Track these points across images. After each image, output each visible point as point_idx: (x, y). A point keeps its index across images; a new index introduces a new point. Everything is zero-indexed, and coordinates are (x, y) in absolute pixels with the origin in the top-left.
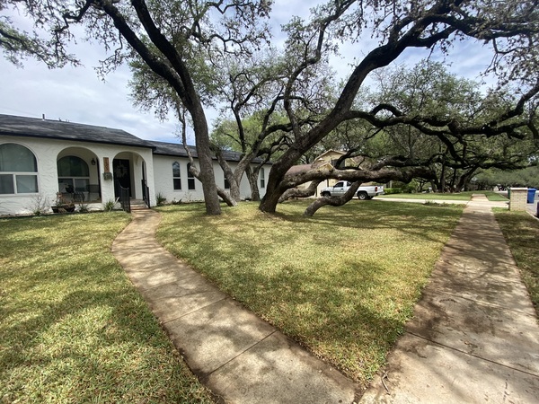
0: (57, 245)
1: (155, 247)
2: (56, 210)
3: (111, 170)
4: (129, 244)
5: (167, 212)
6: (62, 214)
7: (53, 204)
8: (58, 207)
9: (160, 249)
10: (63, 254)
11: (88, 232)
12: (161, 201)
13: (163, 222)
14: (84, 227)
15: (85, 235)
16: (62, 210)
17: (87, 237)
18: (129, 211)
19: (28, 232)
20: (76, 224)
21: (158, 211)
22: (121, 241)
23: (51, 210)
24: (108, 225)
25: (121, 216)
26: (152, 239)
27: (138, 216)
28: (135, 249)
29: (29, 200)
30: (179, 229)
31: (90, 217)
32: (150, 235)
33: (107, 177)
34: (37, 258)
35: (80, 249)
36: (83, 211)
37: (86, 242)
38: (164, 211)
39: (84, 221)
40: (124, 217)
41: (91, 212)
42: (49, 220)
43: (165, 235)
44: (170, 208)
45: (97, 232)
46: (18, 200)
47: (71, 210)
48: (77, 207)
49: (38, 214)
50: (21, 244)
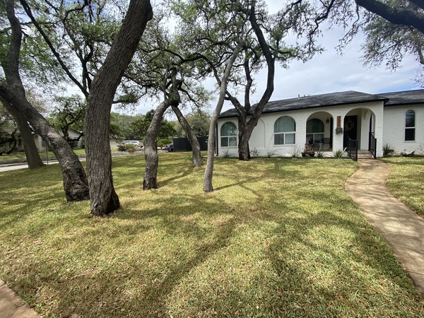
0: (307, 177)
1: (387, 196)
2: (304, 155)
3: (342, 126)
4: (360, 187)
5: (397, 163)
6: (307, 158)
7: (303, 151)
8: (305, 153)
9: (394, 199)
10: (312, 184)
11: (325, 172)
12: (387, 152)
13: (393, 173)
14: (322, 168)
15: (324, 174)
16: (308, 155)
17: (325, 176)
18: (356, 159)
19: (291, 167)
20: (317, 165)
21: (385, 162)
22: (352, 184)
23: (301, 155)
24: (340, 169)
25: (349, 163)
26: (382, 187)
27: (364, 164)
28: (366, 193)
29: (290, 148)
30: (415, 184)
31: (325, 161)
32: (379, 184)
33: (338, 131)
34: (298, 183)
35: (322, 183)
36: (320, 157)
37: (325, 178)
38: (393, 163)
39: (322, 164)
40: (352, 164)
41: (325, 158)
42: (301, 161)
43: (398, 186)
44: (401, 160)
45: (332, 173)
46: (285, 148)
47: (312, 156)
48: (316, 154)
49: (294, 156)
50: (289, 173)
